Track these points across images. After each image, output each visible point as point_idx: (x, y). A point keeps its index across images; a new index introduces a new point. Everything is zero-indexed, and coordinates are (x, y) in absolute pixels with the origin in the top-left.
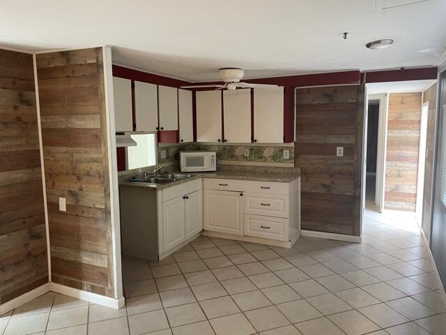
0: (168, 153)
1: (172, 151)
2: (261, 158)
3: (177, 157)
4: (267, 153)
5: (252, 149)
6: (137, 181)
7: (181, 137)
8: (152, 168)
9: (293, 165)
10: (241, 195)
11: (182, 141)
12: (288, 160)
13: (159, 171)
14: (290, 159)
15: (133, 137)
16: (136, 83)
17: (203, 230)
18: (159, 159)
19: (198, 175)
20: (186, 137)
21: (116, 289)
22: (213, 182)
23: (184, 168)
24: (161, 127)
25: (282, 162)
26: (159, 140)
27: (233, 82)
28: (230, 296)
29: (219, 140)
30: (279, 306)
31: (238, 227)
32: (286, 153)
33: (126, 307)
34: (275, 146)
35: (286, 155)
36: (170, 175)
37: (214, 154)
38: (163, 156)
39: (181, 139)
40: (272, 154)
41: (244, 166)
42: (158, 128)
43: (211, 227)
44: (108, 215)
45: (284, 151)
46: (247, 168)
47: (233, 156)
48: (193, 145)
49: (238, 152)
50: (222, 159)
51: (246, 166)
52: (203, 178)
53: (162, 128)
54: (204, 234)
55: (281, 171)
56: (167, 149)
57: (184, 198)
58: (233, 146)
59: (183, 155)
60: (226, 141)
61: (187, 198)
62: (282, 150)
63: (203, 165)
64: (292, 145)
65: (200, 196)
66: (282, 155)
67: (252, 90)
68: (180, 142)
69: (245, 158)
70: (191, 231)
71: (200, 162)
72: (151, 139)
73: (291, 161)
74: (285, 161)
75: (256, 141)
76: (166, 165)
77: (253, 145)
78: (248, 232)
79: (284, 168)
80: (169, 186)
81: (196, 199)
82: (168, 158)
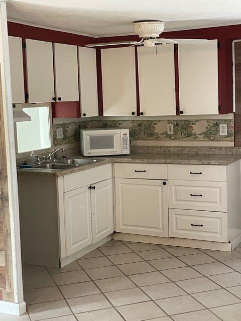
0: (65, 131)
1: (70, 130)
2: (189, 135)
3: (77, 137)
4: (197, 129)
5: (177, 125)
6: (30, 167)
7: (84, 110)
8: (47, 151)
9: (232, 144)
10: (164, 184)
11: (85, 115)
12: (226, 137)
13: (55, 156)
14: (229, 135)
15: (25, 110)
16: (28, 41)
17: (115, 232)
18: (55, 140)
19: (107, 159)
20: (90, 110)
21: (16, 292)
22: (128, 169)
23: (87, 150)
24: (58, 96)
25: (218, 140)
26: (54, 114)
27: (151, 38)
28: (153, 301)
29: (133, 113)
30: (214, 310)
31: (161, 227)
32: (223, 128)
33: (28, 314)
34: (207, 119)
35: (223, 130)
36: (69, 161)
37: (127, 131)
38: (60, 136)
39: (82, 113)
40: (204, 130)
41: (167, 147)
42: (54, 99)
43: (125, 227)
44: (5, 203)
45: (221, 126)
46: (172, 150)
47: (151, 135)
48: (99, 121)
49: (158, 129)
50: (137, 139)
51: (170, 147)
52: (112, 164)
53: (60, 99)
54: (116, 238)
55: (217, 152)
56: (64, 126)
57: (90, 188)
58: (152, 121)
59: (86, 135)
60: (142, 114)
61: (94, 188)
62: (217, 125)
63: (113, 147)
64: (230, 117)
65: (110, 187)
66: (218, 131)
67: (176, 46)
68: (82, 116)
69: (169, 136)
70: (98, 232)
71: (108, 142)
72: (44, 113)
73: (229, 139)
74: (222, 138)
75: (182, 112)
76: (64, 147)
77: (178, 118)
78: (175, 233)
79: (220, 148)
80: (72, 172)
81: (104, 190)
82: (65, 138)
